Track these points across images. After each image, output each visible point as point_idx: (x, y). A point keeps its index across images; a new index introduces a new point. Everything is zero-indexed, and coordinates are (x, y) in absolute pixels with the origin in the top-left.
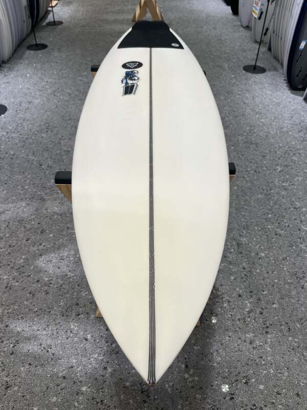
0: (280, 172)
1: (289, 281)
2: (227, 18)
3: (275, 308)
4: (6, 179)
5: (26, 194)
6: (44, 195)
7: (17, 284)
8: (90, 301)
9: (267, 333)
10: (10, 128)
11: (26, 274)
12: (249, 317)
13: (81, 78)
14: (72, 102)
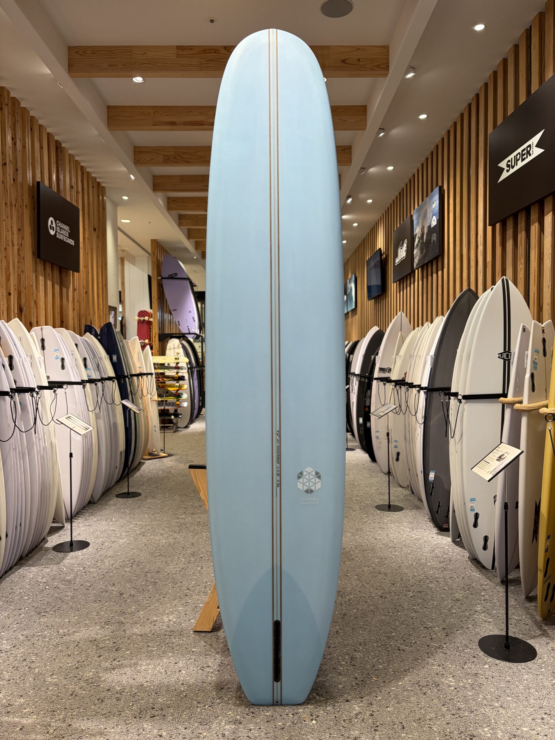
0: (411, 597)
1: (409, 688)
2: (364, 465)
3: (389, 711)
4: (79, 607)
5: (101, 619)
6: (123, 619)
7: (84, 692)
8: (168, 706)
9: (375, 730)
10: (88, 563)
11: (95, 684)
12: (357, 718)
13: (177, 520)
14: (164, 541)
